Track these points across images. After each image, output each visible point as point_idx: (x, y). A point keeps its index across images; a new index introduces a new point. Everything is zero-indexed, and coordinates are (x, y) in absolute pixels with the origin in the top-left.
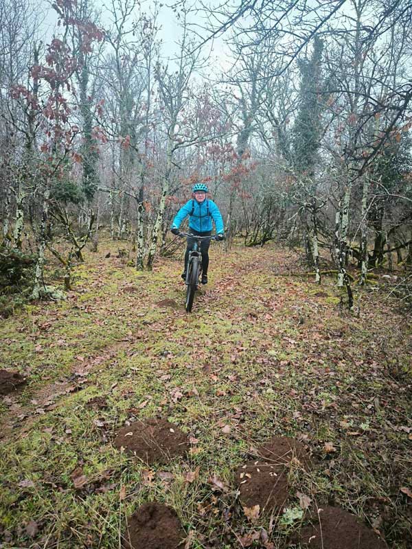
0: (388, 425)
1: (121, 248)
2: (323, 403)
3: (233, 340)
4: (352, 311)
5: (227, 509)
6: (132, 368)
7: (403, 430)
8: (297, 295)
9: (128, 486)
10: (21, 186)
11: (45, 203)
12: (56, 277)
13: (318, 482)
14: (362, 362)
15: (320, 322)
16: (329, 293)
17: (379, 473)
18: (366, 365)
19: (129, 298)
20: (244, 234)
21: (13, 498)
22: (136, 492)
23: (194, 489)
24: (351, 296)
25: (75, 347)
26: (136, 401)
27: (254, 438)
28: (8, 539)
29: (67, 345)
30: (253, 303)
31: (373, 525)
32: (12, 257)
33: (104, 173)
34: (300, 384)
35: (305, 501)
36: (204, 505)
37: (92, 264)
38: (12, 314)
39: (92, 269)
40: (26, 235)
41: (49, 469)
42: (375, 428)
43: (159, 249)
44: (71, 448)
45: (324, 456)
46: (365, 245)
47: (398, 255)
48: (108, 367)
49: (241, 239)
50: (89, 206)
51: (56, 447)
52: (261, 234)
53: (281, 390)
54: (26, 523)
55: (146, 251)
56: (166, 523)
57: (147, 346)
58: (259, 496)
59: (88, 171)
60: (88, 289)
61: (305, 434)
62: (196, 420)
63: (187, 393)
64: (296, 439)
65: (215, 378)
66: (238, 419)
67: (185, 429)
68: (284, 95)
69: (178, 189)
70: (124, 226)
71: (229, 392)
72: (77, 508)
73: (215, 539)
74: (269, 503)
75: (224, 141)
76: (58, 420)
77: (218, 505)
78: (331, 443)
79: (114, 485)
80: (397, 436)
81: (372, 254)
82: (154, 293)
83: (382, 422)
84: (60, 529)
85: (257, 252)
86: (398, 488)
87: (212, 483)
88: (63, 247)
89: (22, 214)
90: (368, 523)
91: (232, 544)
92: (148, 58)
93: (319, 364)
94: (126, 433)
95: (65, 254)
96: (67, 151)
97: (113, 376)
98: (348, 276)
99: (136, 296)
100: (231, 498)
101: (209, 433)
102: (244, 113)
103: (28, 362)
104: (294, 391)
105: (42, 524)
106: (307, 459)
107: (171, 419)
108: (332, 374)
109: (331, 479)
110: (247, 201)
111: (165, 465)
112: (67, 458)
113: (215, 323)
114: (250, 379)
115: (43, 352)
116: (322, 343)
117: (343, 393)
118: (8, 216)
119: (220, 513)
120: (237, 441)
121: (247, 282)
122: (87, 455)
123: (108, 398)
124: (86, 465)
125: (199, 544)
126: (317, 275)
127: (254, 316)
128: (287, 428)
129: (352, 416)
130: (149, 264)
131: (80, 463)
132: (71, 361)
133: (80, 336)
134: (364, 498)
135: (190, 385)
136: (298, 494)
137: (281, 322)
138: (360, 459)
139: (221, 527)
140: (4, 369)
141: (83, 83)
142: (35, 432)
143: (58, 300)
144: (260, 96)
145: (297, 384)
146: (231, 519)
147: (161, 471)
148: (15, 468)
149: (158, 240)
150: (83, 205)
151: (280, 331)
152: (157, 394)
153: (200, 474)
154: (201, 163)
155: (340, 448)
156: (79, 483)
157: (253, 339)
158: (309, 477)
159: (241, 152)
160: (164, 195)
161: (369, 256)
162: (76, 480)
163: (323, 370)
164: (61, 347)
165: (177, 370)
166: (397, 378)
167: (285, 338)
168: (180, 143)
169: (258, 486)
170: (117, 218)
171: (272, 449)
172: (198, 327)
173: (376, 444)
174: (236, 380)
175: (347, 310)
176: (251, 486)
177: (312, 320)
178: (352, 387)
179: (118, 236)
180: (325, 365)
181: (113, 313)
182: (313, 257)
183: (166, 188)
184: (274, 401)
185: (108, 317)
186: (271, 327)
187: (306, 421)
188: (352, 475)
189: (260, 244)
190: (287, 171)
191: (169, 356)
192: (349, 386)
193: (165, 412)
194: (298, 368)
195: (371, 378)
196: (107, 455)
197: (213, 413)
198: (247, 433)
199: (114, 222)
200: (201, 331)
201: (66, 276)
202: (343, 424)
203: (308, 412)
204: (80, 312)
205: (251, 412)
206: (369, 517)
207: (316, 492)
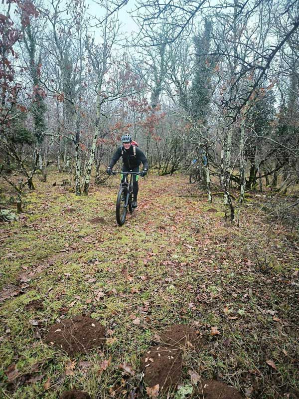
0: (258, 310)
1: (65, 179)
2: (211, 294)
3: (146, 248)
4: (234, 222)
5: (133, 390)
6: (66, 274)
7: (269, 313)
8: (195, 211)
9: (53, 376)
12: (12, 202)
13: (205, 360)
14: (240, 261)
15: (211, 231)
16: (218, 209)
17: (252, 349)
18: (243, 263)
19: (69, 217)
20: (158, 166)
22: (58, 382)
23: (107, 375)
24: (232, 211)
25: (22, 258)
26: (67, 302)
27: (158, 327)
29: (15, 257)
30: (163, 218)
31: (246, 394)
33: (50, 121)
34: (195, 280)
35: (195, 377)
37: (41, 192)
39: (41, 196)
42: (249, 312)
43: (94, 179)
44: (9, 345)
45: (211, 338)
46: (243, 173)
47: (267, 180)
48: (46, 274)
49: (156, 170)
52: (170, 166)
53: (180, 286)
55: (83, 181)
57: (80, 255)
58: (159, 377)
59: (38, 121)
61: (197, 321)
62: (113, 315)
63: (108, 292)
64: (190, 325)
65: (131, 279)
66: (146, 311)
67: (104, 323)
68: (185, 64)
69: (107, 133)
70: (68, 161)
71: (141, 290)
74: (167, 382)
75: (142, 98)
76: (1, 321)
77: (126, 387)
78: (216, 328)
79: (42, 376)
80: (265, 319)
81: (248, 180)
82: (88, 212)
83: (254, 308)
85: (167, 179)
86: (265, 361)
87: (122, 369)
88: (16, 178)
90: (242, 393)
92: (80, 31)
93: (209, 263)
94: (56, 330)
96: (13, 103)
97: (50, 281)
98: (231, 196)
99: (73, 215)
100: (136, 380)
101: (123, 325)
102: (156, 79)
104: (190, 286)
106: (197, 342)
107: (94, 315)
108: (218, 271)
109: (215, 357)
110: (159, 142)
111: (85, 355)
112: (4, 355)
113: (133, 235)
114: (157, 278)
116: (212, 247)
117: (226, 286)
119: (128, 393)
120: (144, 331)
121: (159, 202)
122: (21, 351)
123: (44, 300)
124: (20, 360)
126: (209, 196)
127: (163, 228)
128: (184, 317)
129: (232, 304)
130: (85, 191)
131: (15, 358)
132: (17, 270)
133: (26, 250)
134: (240, 372)
135: (111, 287)
136: (190, 372)
138: (238, 339)
141: (32, 51)
143: (12, 221)
144: (167, 64)
145: (192, 280)
147: (82, 361)
149: (93, 172)
151: (182, 239)
152: (84, 295)
153: (113, 361)
154: (124, 115)
155: (223, 331)
156: (11, 378)
157: (161, 246)
158: (199, 357)
159: (154, 106)
160: (95, 138)
161: (246, 181)
162: (10, 374)
163: (212, 268)
164: (10, 259)
165: (102, 273)
166: (265, 272)
167: (185, 244)
168: (106, 98)
169: (158, 369)
170: (62, 156)
171: (171, 336)
172: (120, 238)
173: (249, 325)
174: (147, 280)
175: (230, 222)
176: (153, 369)
177: (205, 230)
178: (233, 281)
179: (64, 169)
180: (213, 264)
181: (55, 230)
182: (206, 183)
183: (96, 133)
184: (175, 295)
185: (51, 233)
186: (175, 236)
187: (198, 310)
188: (231, 352)
189: (169, 173)
190: (187, 120)
191: (96, 263)
192: (230, 280)
193: (89, 310)
194: (194, 267)
195: (247, 273)
196: (38, 349)
197: (127, 307)
198: (152, 323)
199: (60, 159)
200: (122, 241)
201: (18, 202)
202: (226, 311)
203: (200, 302)
204: (29, 229)
205: (157, 305)
206: (243, 388)
207: (204, 369)
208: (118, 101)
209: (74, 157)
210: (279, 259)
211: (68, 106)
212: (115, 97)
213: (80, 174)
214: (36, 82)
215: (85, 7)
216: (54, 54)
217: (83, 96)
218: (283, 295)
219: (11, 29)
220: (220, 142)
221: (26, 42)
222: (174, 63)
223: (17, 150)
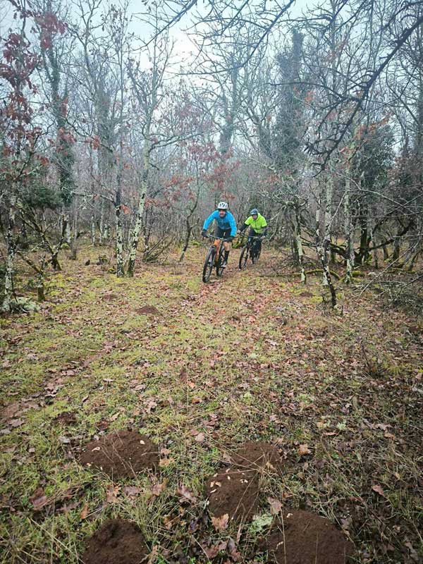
0: (365, 423)
1: (102, 255)
2: (301, 404)
3: (213, 345)
4: (336, 310)
5: (194, 520)
6: (105, 379)
7: (379, 428)
8: (282, 296)
9: (91, 504)
12: (30, 288)
13: (290, 486)
14: (343, 361)
15: (304, 323)
16: (314, 292)
17: (353, 473)
18: (347, 364)
19: (108, 306)
22: (98, 510)
23: (161, 502)
24: (334, 295)
25: (46, 360)
26: (108, 414)
27: (228, 444)
29: (37, 358)
30: (237, 306)
31: (343, 527)
33: (80, 176)
34: (279, 386)
35: (276, 506)
36: (170, 518)
37: (70, 273)
39: (69, 278)
41: (8, 492)
42: (352, 427)
43: (142, 254)
44: (34, 467)
45: (299, 458)
46: (349, 243)
47: (385, 251)
51: (17, 467)
53: (259, 394)
55: (127, 257)
57: (125, 354)
58: (228, 504)
59: (65, 175)
60: (64, 299)
61: (281, 438)
62: (169, 430)
63: (162, 402)
64: (271, 443)
65: (192, 385)
66: (213, 426)
67: (157, 440)
69: (158, 191)
70: (106, 231)
71: (206, 399)
72: (35, 531)
73: (180, 552)
74: (238, 511)
75: (207, 140)
76: (20, 438)
77: (186, 517)
78: (306, 446)
79: (77, 504)
80: (373, 435)
81: (358, 252)
82: (135, 299)
83: (360, 421)
86: (370, 487)
87: (180, 495)
88: (36, 255)
90: (337, 525)
91: (197, 557)
92: (120, 53)
93: (300, 364)
94: (94, 448)
96: (31, 154)
97: (85, 389)
98: (332, 274)
99: (114, 303)
100: (199, 508)
101: (181, 443)
102: (226, 111)
104: (273, 394)
106: (280, 463)
107: (143, 431)
108: (312, 374)
109: (303, 482)
111: (132, 479)
112: (28, 479)
113: (196, 328)
114: (228, 384)
115: (10, 367)
116: (304, 344)
117: (322, 393)
119: (187, 525)
120: (210, 449)
122: (49, 474)
123: (77, 413)
125: (162, 559)
126: (302, 274)
127: (237, 319)
128: (263, 432)
129: (329, 417)
130: (130, 270)
131: (41, 483)
133: (51, 349)
134: (336, 499)
135: (165, 394)
136: (269, 500)
137: (264, 324)
138: (335, 459)
139: (187, 540)
141: (55, 81)
143: (31, 312)
144: (241, 93)
145: (276, 386)
146: (198, 531)
147: (128, 486)
149: (140, 244)
151: (262, 333)
152: (130, 406)
153: (168, 486)
154: (183, 165)
155: (315, 449)
156: (37, 506)
157: (234, 343)
158: (282, 482)
159: (224, 152)
160: (143, 198)
161: (355, 254)
162: (36, 501)
163: (303, 371)
164: (30, 361)
165: (153, 378)
166: (377, 376)
167: (266, 340)
168: (156, 143)
169: (228, 494)
170: (98, 223)
171: (245, 455)
172: (178, 333)
173: (351, 444)
174: (214, 386)
175: (331, 310)
176: (221, 495)
177: (296, 321)
178: (331, 387)
179: (100, 242)
180: (305, 366)
181: (90, 323)
182: (298, 257)
183: (144, 191)
184: (252, 405)
185: (84, 327)
186: (254, 330)
187: (282, 424)
188: (325, 476)
190: (268, 170)
191: (145, 365)
192: (328, 386)
193: (137, 423)
194: (278, 370)
195: (351, 377)
196: (71, 472)
197: (187, 421)
198: (220, 439)
199: (95, 228)
200: (180, 337)
201: (40, 286)
202: (320, 425)
203: (285, 414)
204: (54, 323)
205: (227, 418)
206: (339, 518)
207: (287, 496)
208: (173, 146)
209: (114, 225)
210: (397, 358)
211: (104, 155)
212: (170, 141)
213: (123, 249)
214: (61, 123)
215: (126, 19)
216: (85, 85)
217: (125, 141)
218: (400, 404)
219: (26, 52)
220: (315, 199)
221: (46, 68)
222: (250, 91)
223: (36, 217)
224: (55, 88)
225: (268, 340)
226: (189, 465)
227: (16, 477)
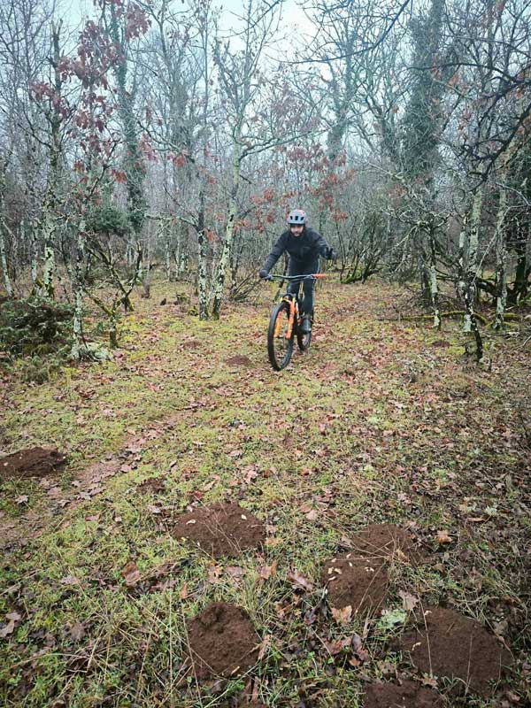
0: (522, 509)
1: (180, 292)
2: (437, 482)
3: (322, 406)
4: (482, 364)
5: (311, 610)
6: (195, 442)
9: (190, 583)
10: (49, 216)
11: (80, 237)
12: (100, 332)
13: (426, 579)
14: (492, 429)
15: (439, 380)
16: (452, 341)
17: (507, 568)
18: (497, 433)
19: (191, 355)
20: (340, 267)
21: (55, 597)
22: (199, 591)
23: (271, 586)
24: (480, 345)
25: (125, 417)
26: (200, 483)
27: (346, 525)
28: (50, 644)
29: (115, 415)
30: (350, 357)
31: (496, 631)
32: (43, 308)
33: (153, 193)
34: (408, 459)
35: (409, 601)
36: (283, 606)
37: (144, 314)
38: (47, 379)
39: (144, 321)
40: (60, 280)
41: (96, 564)
42: (505, 512)
43: (228, 291)
44: (122, 538)
45: (437, 547)
46: (501, 275)
48: (165, 441)
49: (336, 274)
50: (136, 238)
51: (104, 538)
52: (362, 266)
53: (382, 467)
54: (71, 626)
55: (211, 295)
56: (236, 626)
57: (214, 414)
58: (351, 595)
59: (134, 192)
60: (139, 346)
61: (413, 521)
62: (274, 505)
63: (263, 472)
64: (401, 527)
65: (299, 453)
66: (327, 503)
67: (260, 515)
68: (391, 72)
69: (249, 211)
70: (183, 263)
71: (317, 470)
72: (129, 608)
73: (296, 644)
74: (363, 603)
75: (310, 142)
76: (105, 505)
77: (300, 605)
78: (446, 532)
79: (173, 582)
81: (512, 287)
82: (222, 348)
83: (515, 505)
84: (110, 632)
85: (356, 290)
87: (293, 580)
88: (106, 293)
89: (52, 253)
90: (488, 628)
91: (316, 651)
92: (204, 33)
93: (434, 433)
94: (188, 520)
95: (108, 302)
96: (105, 167)
97: (171, 452)
98: (477, 317)
99: (199, 352)
100: (316, 597)
101: (290, 520)
102: (337, 105)
103: (68, 436)
104: (400, 468)
105: (89, 626)
106: (413, 551)
107: (243, 504)
108: (451, 445)
109: (443, 575)
110: (342, 223)
111: (234, 558)
112: (117, 551)
113: (300, 384)
114: (342, 453)
115: (86, 424)
116: (439, 407)
117: (464, 469)
118: (36, 256)
119: (303, 615)
120: (325, 530)
121: (343, 330)
122: (140, 547)
123: (166, 479)
125: (275, 650)
126: (436, 317)
127: (351, 374)
128: (390, 513)
129: (475, 498)
130: (215, 312)
131: (132, 556)
132: (120, 435)
133: (130, 405)
134: (486, 598)
135: (265, 463)
136: (401, 593)
138: (483, 550)
139: (303, 632)
140: (39, 446)
142: (78, 521)
143: (103, 361)
144: (357, 76)
145: (404, 459)
146: (315, 622)
147: (231, 566)
148: (56, 563)
149: (226, 279)
150: (130, 238)
151: (384, 392)
152: (226, 474)
153: (278, 569)
154: (279, 175)
155: (457, 537)
156: (131, 580)
157: (348, 403)
158: (416, 573)
159: (333, 156)
160: (231, 220)
161: (508, 290)
162: (128, 576)
163: (439, 441)
164: (107, 418)
165: (251, 443)
167: (390, 401)
168: (249, 149)
169: (350, 583)
170: (174, 255)
171: (369, 539)
172: (277, 390)
173: (504, 533)
174: (325, 455)
175: (475, 364)
176: (341, 583)
177: (427, 377)
178: (477, 462)
179: (177, 276)
180: (442, 434)
181: (171, 375)
182: (430, 294)
184: (374, 480)
185: (165, 380)
186: (373, 388)
187: (413, 505)
188: (471, 570)
189: (360, 279)
190: (394, 179)
191: (241, 427)
192: (472, 461)
193: (236, 495)
194: (406, 438)
195: (504, 450)
196: (164, 546)
197: (296, 495)
198: (337, 519)
199: (171, 258)
200: (280, 394)
201: (112, 330)
202: (463, 508)
203: (418, 493)
204: (130, 373)
205: (343, 494)
206: (491, 621)
207: (424, 590)
208: (268, 152)
209: (195, 254)
212: (267, 145)
213: (206, 285)
220: (459, 218)
222: (370, 73)
224: (122, 82)
225: (392, 401)
226: (300, 547)
227: (104, 548)
